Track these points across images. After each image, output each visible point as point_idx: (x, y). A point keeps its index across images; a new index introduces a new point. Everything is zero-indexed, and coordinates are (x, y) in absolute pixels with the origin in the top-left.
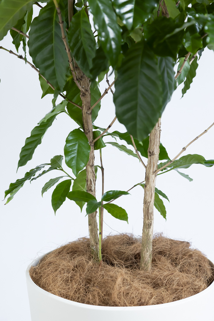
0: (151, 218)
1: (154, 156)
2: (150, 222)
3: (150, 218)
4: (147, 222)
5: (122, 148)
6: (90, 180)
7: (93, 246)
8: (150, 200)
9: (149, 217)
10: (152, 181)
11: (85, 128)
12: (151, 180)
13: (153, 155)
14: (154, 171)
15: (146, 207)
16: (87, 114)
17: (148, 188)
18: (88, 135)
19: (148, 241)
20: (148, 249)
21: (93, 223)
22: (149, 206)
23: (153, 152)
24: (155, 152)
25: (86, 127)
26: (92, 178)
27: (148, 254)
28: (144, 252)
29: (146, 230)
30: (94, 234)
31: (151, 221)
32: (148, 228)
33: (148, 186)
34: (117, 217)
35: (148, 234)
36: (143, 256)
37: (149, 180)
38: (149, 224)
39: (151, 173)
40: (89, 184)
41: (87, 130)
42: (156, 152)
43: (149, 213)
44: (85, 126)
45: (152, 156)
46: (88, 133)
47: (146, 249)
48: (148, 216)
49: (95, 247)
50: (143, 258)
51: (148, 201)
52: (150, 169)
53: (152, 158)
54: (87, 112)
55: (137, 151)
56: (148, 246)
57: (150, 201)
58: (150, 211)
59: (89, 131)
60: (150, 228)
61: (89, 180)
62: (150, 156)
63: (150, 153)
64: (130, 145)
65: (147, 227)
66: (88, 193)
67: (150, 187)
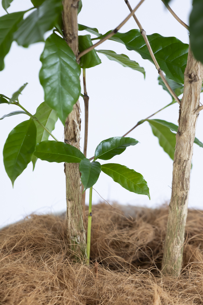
0: (187, 186)
1: (198, 82)
2: (185, 194)
3: (185, 188)
4: (180, 194)
5: (123, 60)
6: (73, 121)
7: (75, 236)
8: (187, 157)
9: (185, 186)
10: (192, 125)
11: (67, 32)
12: (190, 123)
13: (196, 81)
14: (196, 107)
15: (180, 169)
16: (73, 8)
17: (185, 136)
18: (72, 44)
19: (181, 226)
20: (179, 239)
21: (77, 196)
22: (185, 167)
23: (195, 76)
24: (199, 75)
25: (69, 30)
26: (76, 118)
27: (179, 247)
28: (172, 245)
29: (178, 208)
30: (77, 215)
31: (187, 193)
32: (181, 204)
33: (184, 134)
34: (131, 190)
35: (181, 213)
36: (171, 250)
37: (187, 124)
38: (183, 198)
39: (192, 112)
40: (71, 128)
41: (70, 34)
42: (201, 76)
43: (184, 180)
44: (68, 27)
45: (193, 83)
46: (73, 41)
47: (176, 239)
48: (183, 184)
49: (79, 238)
50: (170, 254)
51: (184, 159)
52: (190, 104)
53: (194, 85)
54: (72, 5)
55: (161, 70)
56: (179, 235)
57: (187, 159)
58: (186, 176)
59: (75, 37)
60: (184, 203)
61: (70, 123)
62: (191, 82)
63: (190, 76)
64: (147, 61)
65: (180, 201)
66: (69, 145)
67: (187, 136)
